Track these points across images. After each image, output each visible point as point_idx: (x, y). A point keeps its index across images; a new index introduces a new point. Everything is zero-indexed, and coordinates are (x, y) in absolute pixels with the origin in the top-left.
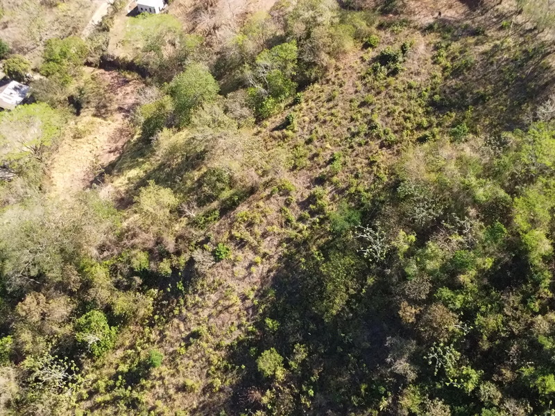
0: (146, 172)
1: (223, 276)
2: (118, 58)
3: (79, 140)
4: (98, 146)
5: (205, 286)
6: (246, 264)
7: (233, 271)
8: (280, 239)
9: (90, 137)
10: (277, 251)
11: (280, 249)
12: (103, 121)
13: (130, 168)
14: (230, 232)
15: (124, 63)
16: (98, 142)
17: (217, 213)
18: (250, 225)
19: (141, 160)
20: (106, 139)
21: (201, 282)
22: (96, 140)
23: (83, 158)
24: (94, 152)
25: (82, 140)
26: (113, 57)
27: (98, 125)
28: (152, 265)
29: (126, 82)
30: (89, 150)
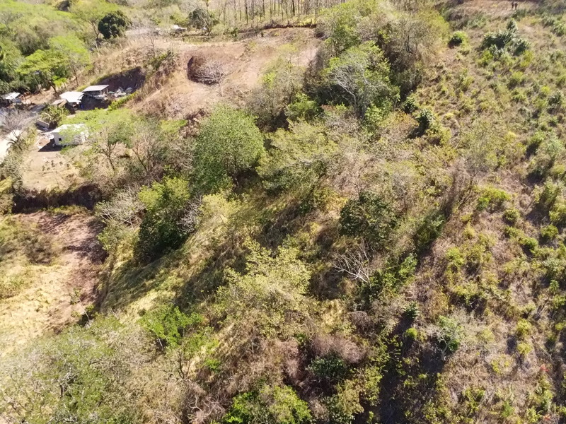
0: (175, 288)
1: (475, 382)
2: (44, 191)
3: (11, 299)
4: (49, 300)
5: (449, 414)
6: (503, 344)
7: (486, 365)
8: (531, 282)
9: (31, 291)
10: (539, 304)
11: (542, 298)
12: (45, 267)
13: (134, 298)
14: (445, 291)
15: (54, 196)
16: (45, 295)
17: (411, 259)
18: (472, 270)
19: (151, 282)
20: (58, 288)
21: (432, 410)
22: (42, 292)
23: (26, 322)
24: (44, 309)
25: (15, 298)
26: (35, 192)
27: (37, 274)
28: (318, 407)
29: (64, 218)
30: (33, 309)
